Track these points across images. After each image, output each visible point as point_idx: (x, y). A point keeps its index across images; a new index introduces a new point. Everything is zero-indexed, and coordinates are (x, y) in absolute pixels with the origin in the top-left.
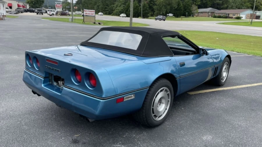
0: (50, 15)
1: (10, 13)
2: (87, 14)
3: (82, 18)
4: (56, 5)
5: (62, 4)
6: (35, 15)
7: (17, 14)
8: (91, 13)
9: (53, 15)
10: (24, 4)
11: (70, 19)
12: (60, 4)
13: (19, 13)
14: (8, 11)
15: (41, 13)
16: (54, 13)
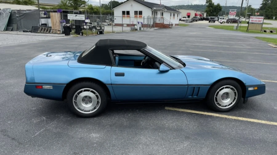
0: (221, 23)
1: (186, 22)
2: (253, 21)
3: (247, 25)
4: (230, 12)
5: (236, 11)
6: (206, 23)
7: (192, 22)
8: (258, 20)
9: (223, 23)
10: (202, 13)
11: (234, 27)
12: (234, 11)
13: (194, 21)
14: (186, 20)
15: (213, 21)
16: (225, 21)
